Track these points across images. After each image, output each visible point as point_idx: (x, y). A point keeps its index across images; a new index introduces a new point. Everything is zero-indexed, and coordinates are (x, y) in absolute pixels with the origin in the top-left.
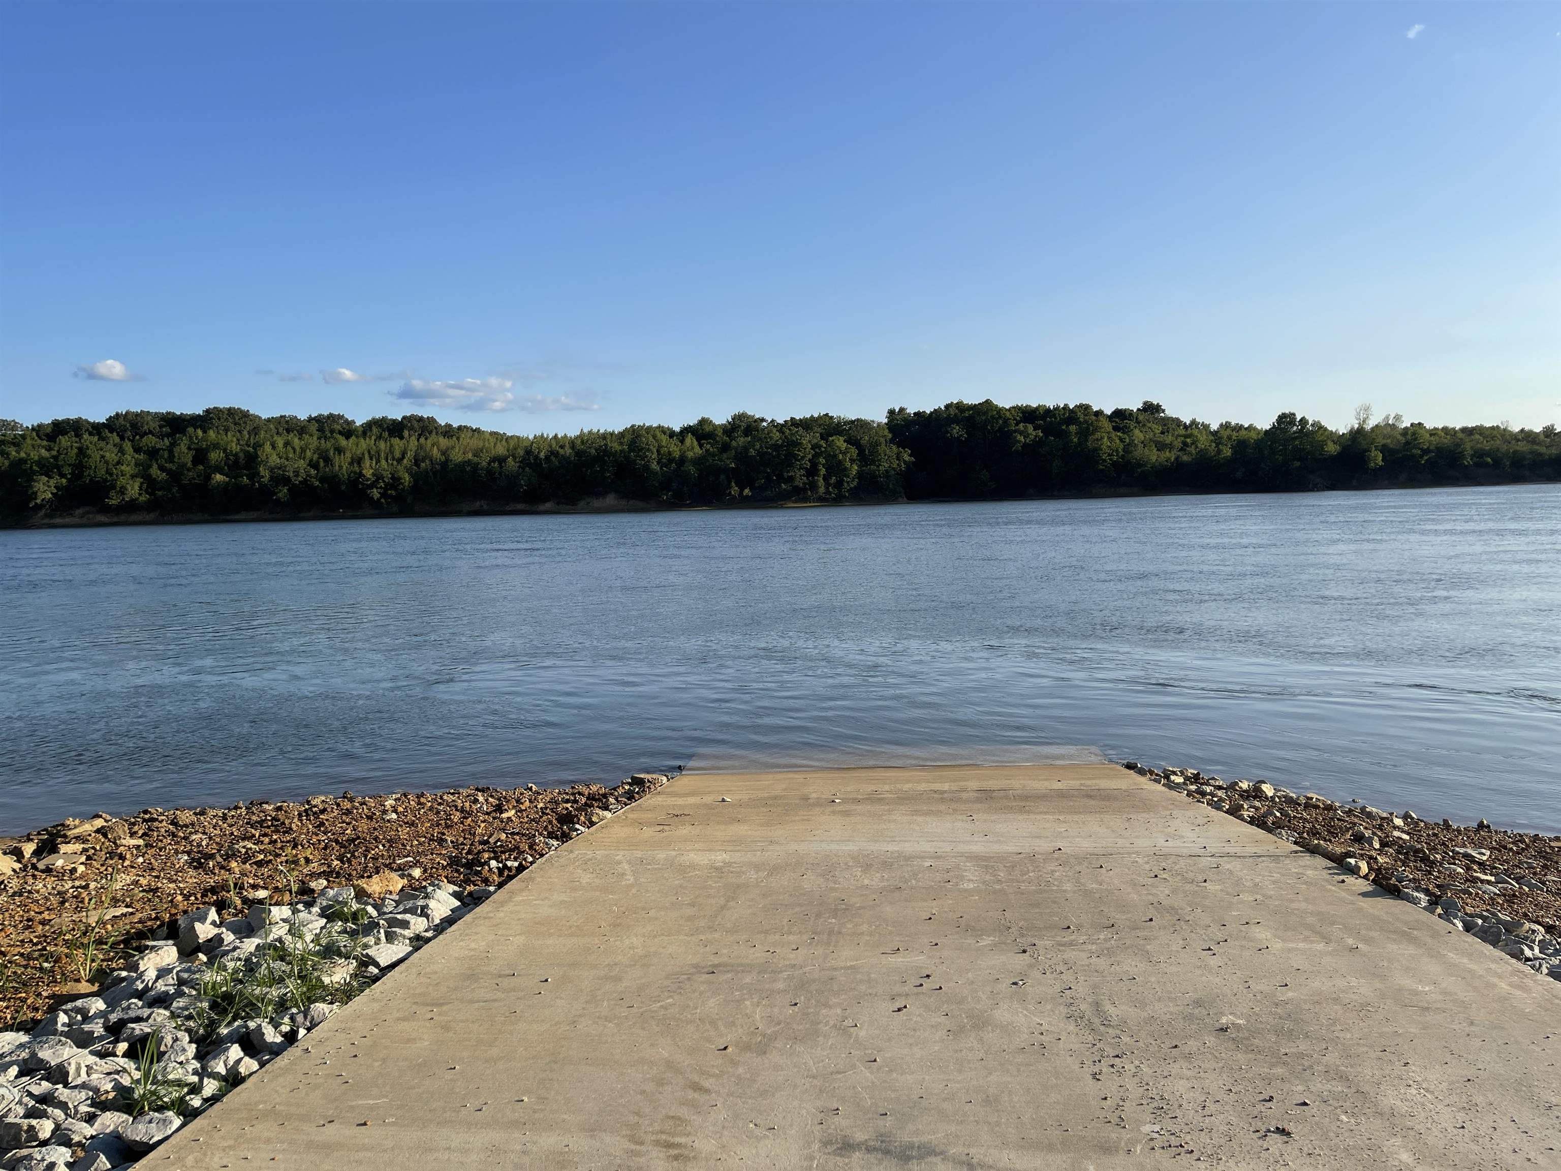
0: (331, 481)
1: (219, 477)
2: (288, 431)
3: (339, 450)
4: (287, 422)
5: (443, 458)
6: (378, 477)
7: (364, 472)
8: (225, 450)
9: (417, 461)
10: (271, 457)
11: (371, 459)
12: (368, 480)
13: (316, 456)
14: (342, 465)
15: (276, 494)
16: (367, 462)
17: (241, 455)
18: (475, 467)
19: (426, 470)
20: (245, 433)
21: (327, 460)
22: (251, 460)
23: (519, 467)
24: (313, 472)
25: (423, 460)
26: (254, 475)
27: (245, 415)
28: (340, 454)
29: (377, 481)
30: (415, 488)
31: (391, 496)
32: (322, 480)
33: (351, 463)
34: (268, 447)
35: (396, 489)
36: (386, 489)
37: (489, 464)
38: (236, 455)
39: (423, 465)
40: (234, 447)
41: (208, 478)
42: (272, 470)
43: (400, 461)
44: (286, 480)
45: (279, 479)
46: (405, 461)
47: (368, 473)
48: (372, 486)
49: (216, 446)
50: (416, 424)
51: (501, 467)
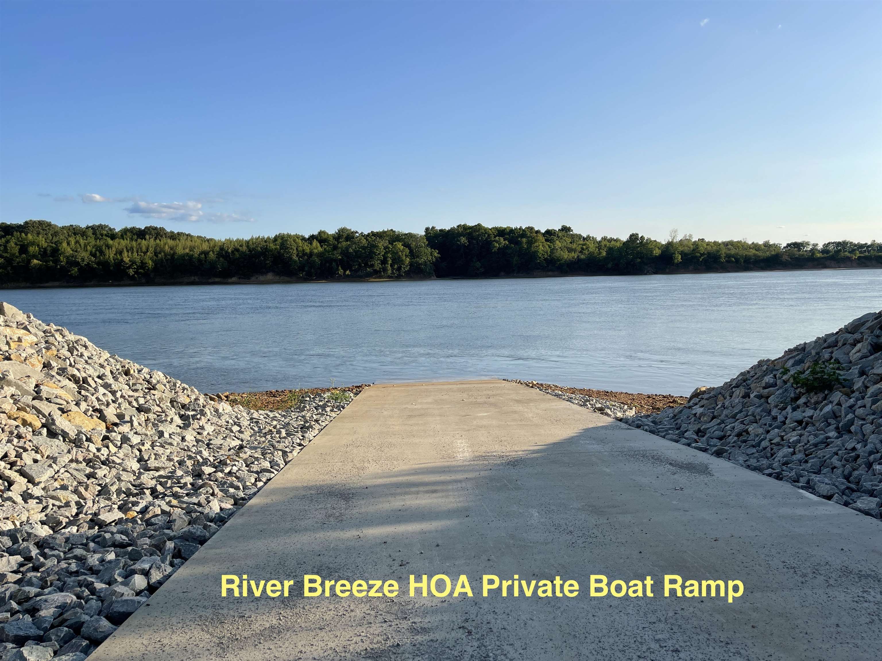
0: (105, 264)
1: (35, 261)
2: (75, 234)
3: (108, 247)
4: (74, 229)
5: (172, 252)
6: (133, 262)
7: (125, 259)
8: (38, 246)
9: (156, 254)
10: (66, 249)
11: (128, 251)
12: (127, 264)
13: (94, 250)
14: (111, 255)
15: (70, 271)
16: (125, 254)
17: (49, 249)
18: (191, 257)
19: (162, 259)
20: (50, 235)
21: (102, 252)
22: (56, 252)
23: (216, 257)
24: (93, 259)
25: (160, 253)
26: (57, 261)
27: (49, 225)
28: (109, 248)
29: (132, 265)
30: (156, 269)
31: (140, 273)
32: (98, 264)
33: (115, 254)
34: (65, 245)
35: (144, 270)
36: (137, 269)
37: (199, 255)
38: (45, 249)
39: (160, 255)
40: (45, 245)
41: (29, 261)
42: (67, 258)
43: (145, 253)
44: (77, 264)
45: (72, 262)
46: (148, 253)
47: (126, 260)
48: (129, 268)
49: (33, 243)
50: (153, 232)
51: (206, 257)
